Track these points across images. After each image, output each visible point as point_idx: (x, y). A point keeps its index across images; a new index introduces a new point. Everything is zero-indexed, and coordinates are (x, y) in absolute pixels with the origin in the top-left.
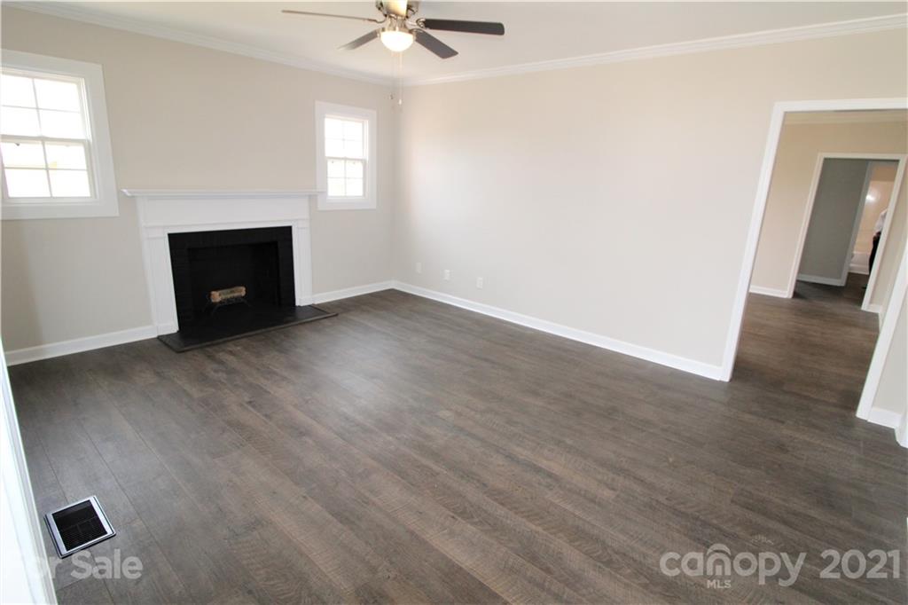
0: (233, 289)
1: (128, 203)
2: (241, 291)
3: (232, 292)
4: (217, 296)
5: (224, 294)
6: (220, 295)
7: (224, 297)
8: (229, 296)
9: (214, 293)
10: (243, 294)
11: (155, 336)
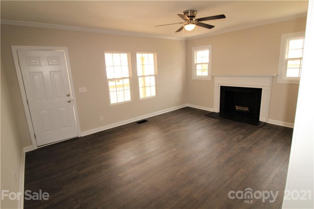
0: (243, 107)
2: (246, 109)
3: (242, 108)
4: (237, 108)
5: (240, 108)
6: (238, 108)
7: (239, 109)
8: (241, 109)
9: (237, 107)
10: (247, 110)
11: (213, 111)
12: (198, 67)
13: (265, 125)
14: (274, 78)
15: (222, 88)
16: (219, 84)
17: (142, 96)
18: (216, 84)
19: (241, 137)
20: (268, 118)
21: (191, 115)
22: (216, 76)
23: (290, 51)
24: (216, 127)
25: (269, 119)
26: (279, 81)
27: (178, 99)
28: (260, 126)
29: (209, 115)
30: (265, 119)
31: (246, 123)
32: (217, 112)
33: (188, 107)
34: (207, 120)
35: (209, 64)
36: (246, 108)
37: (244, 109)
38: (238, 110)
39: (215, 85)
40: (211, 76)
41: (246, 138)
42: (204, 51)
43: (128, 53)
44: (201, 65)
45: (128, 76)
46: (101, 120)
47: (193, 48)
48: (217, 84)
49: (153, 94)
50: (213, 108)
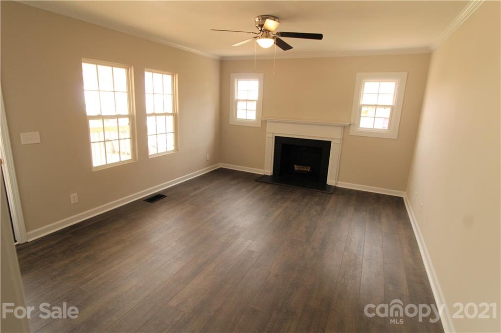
0: (305, 167)
1: (264, 122)
3: (303, 168)
4: (296, 168)
5: (299, 168)
8: (301, 169)
9: (295, 166)
10: (309, 170)
11: (263, 174)
12: (241, 105)
13: (336, 190)
14: (346, 128)
15: (278, 139)
16: (273, 133)
17: (152, 151)
18: (268, 133)
19: (318, 208)
20: (338, 180)
21: (236, 182)
22: (270, 121)
23: (364, 95)
24: (278, 197)
25: (338, 182)
26: (352, 132)
27: (208, 155)
28: (332, 191)
29: (261, 180)
30: (335, 182)
31: (313, 189)
32: (270, 175)
33: (221, 168)
34: (262, 188)
35: (258, 102)
36: (307, 167)
37: (305, 169)
38: (298, 170)
39: (268, 135)
40: (262, 121)
41: (325, 209)
42: (250, 82)
43: (127, 69)
44: (245, 103)
45: (126, 112)
46: (72, 202)
47: (232, 75)
48: (271, 133)
49: (171, 147)
50: (264, 169)
